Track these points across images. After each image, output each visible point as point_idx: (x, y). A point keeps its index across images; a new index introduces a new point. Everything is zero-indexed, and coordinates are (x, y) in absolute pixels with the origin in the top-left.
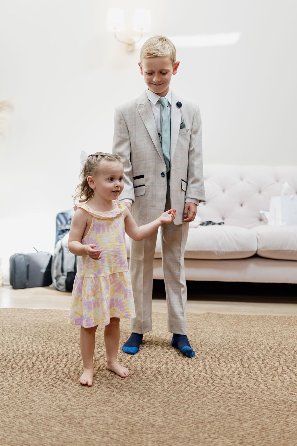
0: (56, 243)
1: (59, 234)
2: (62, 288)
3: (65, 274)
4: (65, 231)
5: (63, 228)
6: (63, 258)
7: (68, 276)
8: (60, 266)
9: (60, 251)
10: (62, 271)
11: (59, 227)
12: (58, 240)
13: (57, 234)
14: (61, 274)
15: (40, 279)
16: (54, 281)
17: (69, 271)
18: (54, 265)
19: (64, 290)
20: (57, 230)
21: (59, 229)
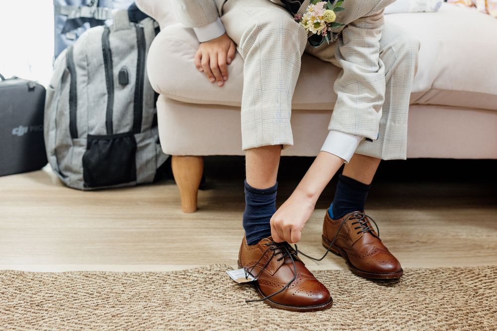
0: (56, 57)
1: (64, 32)
2: (77, 177)
3: (83, 140)
4: (79, 22)
5: (73, 15)
6: (73, 99)
7: (89, 147)
8: (66, 121)
9: (63, 79)
10: (74, 132)
11: (63, 12)
12: (60, 47)
13: (59, 32)
14: (69, 140)
15: (14, 154)
16: (52, 159)
17: (92, 133)
18: (51, 115)
19: (81, 184)
20: (58, 21)
21: (65, 19)
